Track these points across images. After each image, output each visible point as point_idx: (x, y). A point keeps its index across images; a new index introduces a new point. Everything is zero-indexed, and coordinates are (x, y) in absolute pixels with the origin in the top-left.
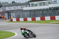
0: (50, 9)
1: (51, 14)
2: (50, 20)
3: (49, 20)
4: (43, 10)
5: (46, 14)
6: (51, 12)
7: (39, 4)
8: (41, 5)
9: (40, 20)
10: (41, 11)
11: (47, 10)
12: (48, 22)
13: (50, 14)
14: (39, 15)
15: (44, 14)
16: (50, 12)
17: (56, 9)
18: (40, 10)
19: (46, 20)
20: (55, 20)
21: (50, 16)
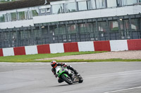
0: (37, 27)
1: (39, 39)
2: (37, 53)
3: (34, 53)
4: (20, 30)
5: (27, 40)
6: (38, 34)
7: (9, 17)
8: (14, 18)
9: (13, 54)
10: (15, 34)
11: (30, 30)
12: (32, 58)
13: (37, 39)
14: (11, 43)
15: (23, 40)
16: (36, 35)
17: (50, 26)
18: (13, 31)
19: (27, 53)
20: (48, 55)
21: (37, 43)
